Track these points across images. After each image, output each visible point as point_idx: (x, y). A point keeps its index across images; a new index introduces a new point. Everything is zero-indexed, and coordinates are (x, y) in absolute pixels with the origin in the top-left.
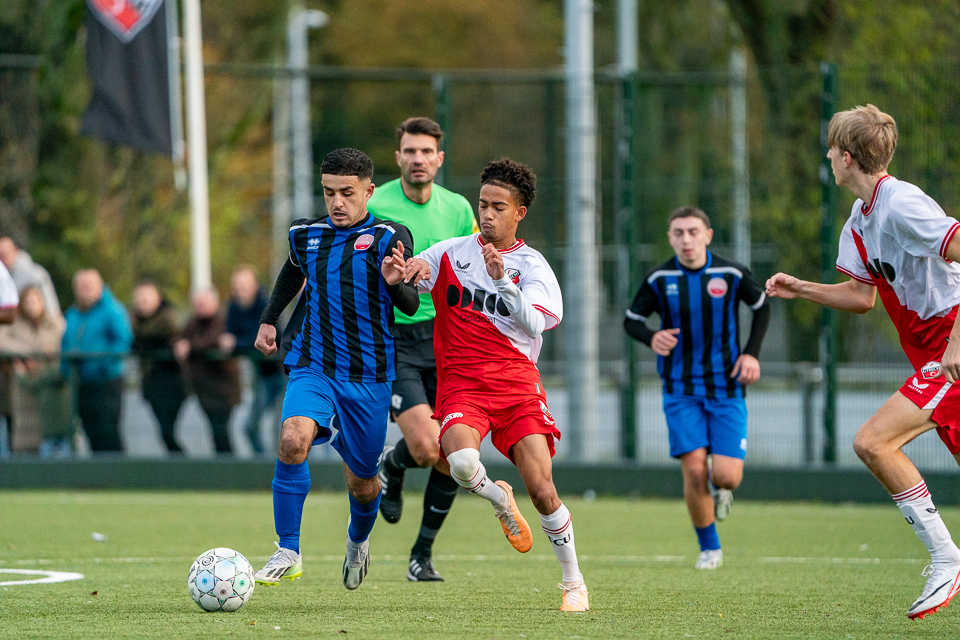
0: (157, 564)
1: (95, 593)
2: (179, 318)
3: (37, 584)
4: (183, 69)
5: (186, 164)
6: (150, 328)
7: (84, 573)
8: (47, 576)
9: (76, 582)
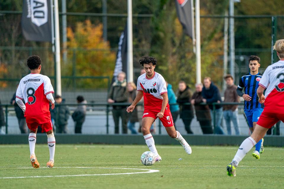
0: (182, 167)
1: (162, 176)
2: (192, 93)
3: (146, 173)
4: (195, 17)
5: (195, 45)
6: (183, 96)
7: (160, 170)
8: (149, 171)
9: (157, 173)
